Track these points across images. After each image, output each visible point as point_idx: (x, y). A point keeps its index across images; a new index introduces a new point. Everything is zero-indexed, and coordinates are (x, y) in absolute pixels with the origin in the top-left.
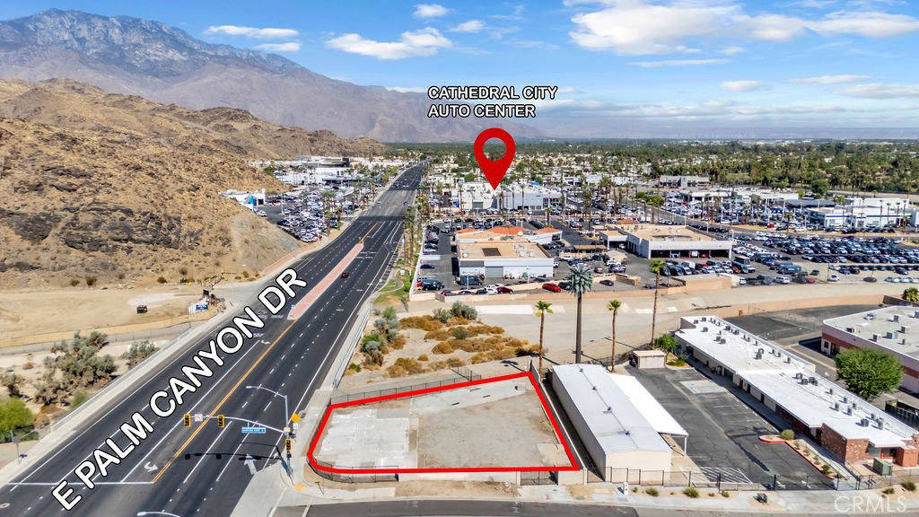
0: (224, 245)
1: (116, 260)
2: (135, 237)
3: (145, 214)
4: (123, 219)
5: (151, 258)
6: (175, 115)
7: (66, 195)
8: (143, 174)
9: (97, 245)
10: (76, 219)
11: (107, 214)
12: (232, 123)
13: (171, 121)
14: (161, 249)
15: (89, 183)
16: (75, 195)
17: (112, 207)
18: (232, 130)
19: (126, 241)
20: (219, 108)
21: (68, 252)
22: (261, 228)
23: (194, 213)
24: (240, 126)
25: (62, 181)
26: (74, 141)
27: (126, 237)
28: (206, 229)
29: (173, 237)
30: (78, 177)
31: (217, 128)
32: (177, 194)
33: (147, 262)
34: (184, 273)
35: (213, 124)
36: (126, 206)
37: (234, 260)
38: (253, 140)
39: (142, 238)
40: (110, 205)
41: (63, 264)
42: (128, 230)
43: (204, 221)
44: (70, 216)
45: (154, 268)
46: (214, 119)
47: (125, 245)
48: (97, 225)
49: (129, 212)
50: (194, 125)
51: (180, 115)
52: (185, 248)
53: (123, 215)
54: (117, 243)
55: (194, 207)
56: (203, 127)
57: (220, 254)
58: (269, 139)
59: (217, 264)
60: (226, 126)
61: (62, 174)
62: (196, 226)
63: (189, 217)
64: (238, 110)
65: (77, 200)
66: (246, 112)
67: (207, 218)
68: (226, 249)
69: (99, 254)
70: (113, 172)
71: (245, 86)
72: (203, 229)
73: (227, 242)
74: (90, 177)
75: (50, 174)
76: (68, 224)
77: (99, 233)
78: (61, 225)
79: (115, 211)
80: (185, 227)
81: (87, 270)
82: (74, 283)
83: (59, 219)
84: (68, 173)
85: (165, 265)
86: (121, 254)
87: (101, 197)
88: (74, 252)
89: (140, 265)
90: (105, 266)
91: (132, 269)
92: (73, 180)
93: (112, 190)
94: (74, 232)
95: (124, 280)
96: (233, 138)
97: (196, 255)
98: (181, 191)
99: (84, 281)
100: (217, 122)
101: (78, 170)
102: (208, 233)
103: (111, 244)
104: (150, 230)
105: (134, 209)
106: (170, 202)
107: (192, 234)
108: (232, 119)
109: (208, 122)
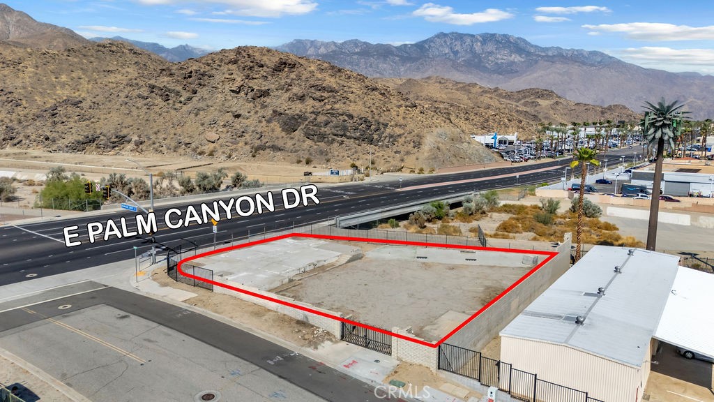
0: (414, 147)
1: (330, 149)
2: (348, 134)
3: (361, 119)
4: (345, 121)
5: (353, 150)
6: (497, 95)
7: (317, 104)
8: (376, 93)
9: (323, 137)
10: (315, 119)
11: (336, 117)
12: (538, 100)
13: (491, 98)
14: (364, 145)
15: (334, 97)
16: (323, 103)
17: (341, 113)
18: (537, 104)
19: (342, 136)
20: (530, 89)
21: (304, 141)
23: (401, 121)
24: (544, 103)
25: (318, 94)
26: (340, 70)
27: (342, 133)
28: (406, 134)
29: (376, 137)
30: (328, 92)
31: (525, 104)
32: (395, 108)
33: (350, 152)
34: (373, 163)
35: (523, 101)
36: (351, 112)
37: (417, 159)
38: (552, 112)
39: (353, 135)
40: (341, 111)
41: (298, 148)
42: (345, 129)
43: (408, 128)
44: (314, 116)
45: (351, 157)
46: (525, 97)
47: (339, 139)
48: (326, 124)
49: (351, 116)
50: (508, 101)
51: (500, 95)
52: (382, 146)
53: (346, 118)
54: (335, 137)
55: (404, 118)
56: (515, 103)
57: (408, 153)
58: (566, 111)
59: (402, 160)
60: (533, 102)
61: (320, 90)
62: (398, 131)
63: (396, 125)
64: (546, 90)
65: (322, 106)
66: (552, 92)
67: (411, 126)
68: (416, 150)
69: (322, 144)
70: (354, 90)
72: (404, 134)
73: (418, 145)
74: (337, 92)
75: (313, 90)
76: (309, 122)
77: (326, 129)
78: (307, 123)
79: (342, 115)
80: (388, 131)
81: (310, 154)
82: (299, 162)
83: (306, 119)
84: (324, 89)
85: (361, 156)
86: (336, 145)
87: (337, 106)
88: (309, 142)
89: (345, 154)
90: (321, 152)
91: (338, 156)
92: (326, 94)
93: (347, 102)
94: (312, 127)
95: (329, 163)
96: (535, 111)
97: (389, 152)
98: (400, 106)
99: (304, 161)
100: (527, 100)
101: (330, 87)
102: (406, 137)
103: (331, 137)
104: (360, 129)
105: (355, 114)
106: (386, 113)
107: (391, 136)
108: (539, 97)
109: (520, 100)
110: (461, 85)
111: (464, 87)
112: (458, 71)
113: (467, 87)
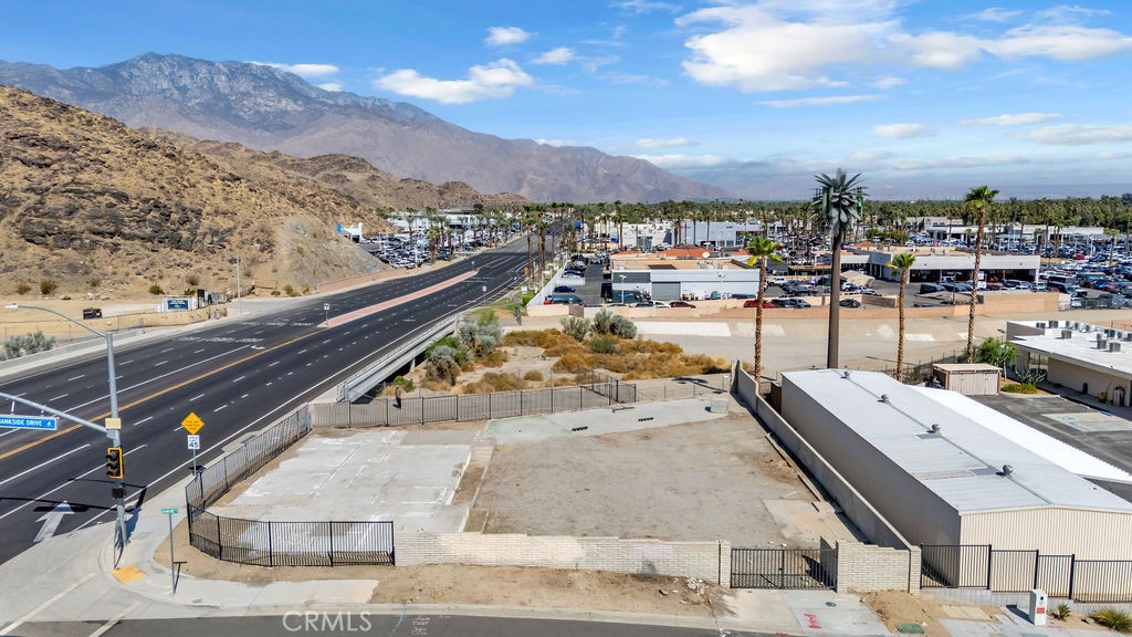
0: (262, 250)
1: (92, 261)
2: (126, 230)
3: (146, 201)
4: (111, 206)
5: (146, 260)
6: (278, 164)
7: (36, 173)
8: (158, 154)
9: (68, 238)
10: (41, 202)
11: (89, 198)
12: (345, 173)
13: (271, 169)
14: (165, 250)
15: (72, 160)
16: (48, 172)
17: (98, 190)
18: (345, 180)
19: (112, 235)
20: (331, 155)
21: (23, 249)
22: (329, 240)
23: (224, 206)
24: (355, 177)
25: (33, 153)
26: (64, 108)
27: (113, 229)
28: (239, 229)
29: (185, 235)
30: (55, 149)
31: (327, 179)
32: (203, 182)
33: (139, 266)
34: (193, 282)
35: (322, 174)
36: (120, 189)
37: (275, 271)
38: (370, 192)
39: (137, 232)
40: (97, 187)
41: (13, 263)
42: (117, 220)
43: (239, 217)
44: (34, 198)
45: (146, 274)
46: (323, 168)
47: (108, 240)
48: (71, 212)
49: (123, 197)
50: (300, 175)
51: (283, 164)
52: (202, 251)
53: (114, 201)
54: (98, 238)
55: (226, 199)
56: (310, 177)
57: (254, 261)
58: (390, 191)
59: (248, 275)
60: (338, 176)
61: (34, 145)
62: (224, 223)
63: (216, 212)
64: (354, 158)
65: (49, 178)
66: (363, 160)
67: (244, 214)
68: (266, 255)
69: (69, 252)
70: (112, 148)
71: (369, 139)
72: (235, 228)
73: (268, 246)
74: (75, 150)
75: (16, 144)
76: (28, 209)
77: (73, 223)
78: (20, 210)
79: (102, 194)
80: (206, 223)
81: (47, 273)
82: (23, 290)
83: (16, 203)
84: (44, 143)
85: (165, 271)
86: (101, 253)
87: (84, 177)
88: (32, 248)
89: (129, 268)
90: (73, 268)
91: (114, 273)
92: (49, 153)
93: (104, 169)
94: (35, 220)
95: (97, 288)
96: (345, 189)
97: (217, 261)
98: (211, 179)
99: (37, 288)
100: (327, 172)
101: (58, 140)
102: (241, 234)
103: (87, 239)
104: (151, 222)
105: (129, 192)
106: (191, 191)
107: (215, 233)
108: (345, 168)
109: (316, 172)
110: (212, 146)
111: (218, 148)
112: (192, 120)
113: (224, 150)
